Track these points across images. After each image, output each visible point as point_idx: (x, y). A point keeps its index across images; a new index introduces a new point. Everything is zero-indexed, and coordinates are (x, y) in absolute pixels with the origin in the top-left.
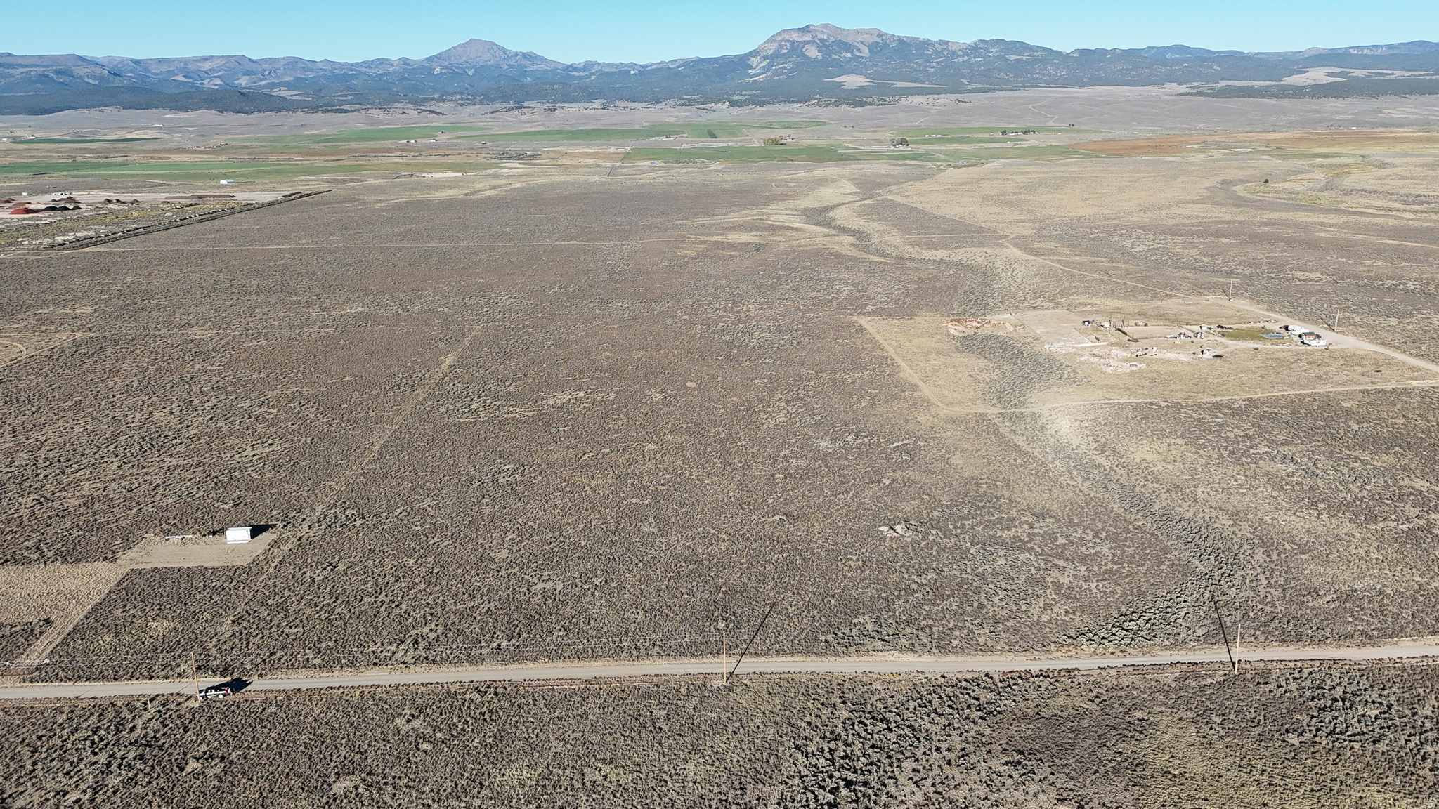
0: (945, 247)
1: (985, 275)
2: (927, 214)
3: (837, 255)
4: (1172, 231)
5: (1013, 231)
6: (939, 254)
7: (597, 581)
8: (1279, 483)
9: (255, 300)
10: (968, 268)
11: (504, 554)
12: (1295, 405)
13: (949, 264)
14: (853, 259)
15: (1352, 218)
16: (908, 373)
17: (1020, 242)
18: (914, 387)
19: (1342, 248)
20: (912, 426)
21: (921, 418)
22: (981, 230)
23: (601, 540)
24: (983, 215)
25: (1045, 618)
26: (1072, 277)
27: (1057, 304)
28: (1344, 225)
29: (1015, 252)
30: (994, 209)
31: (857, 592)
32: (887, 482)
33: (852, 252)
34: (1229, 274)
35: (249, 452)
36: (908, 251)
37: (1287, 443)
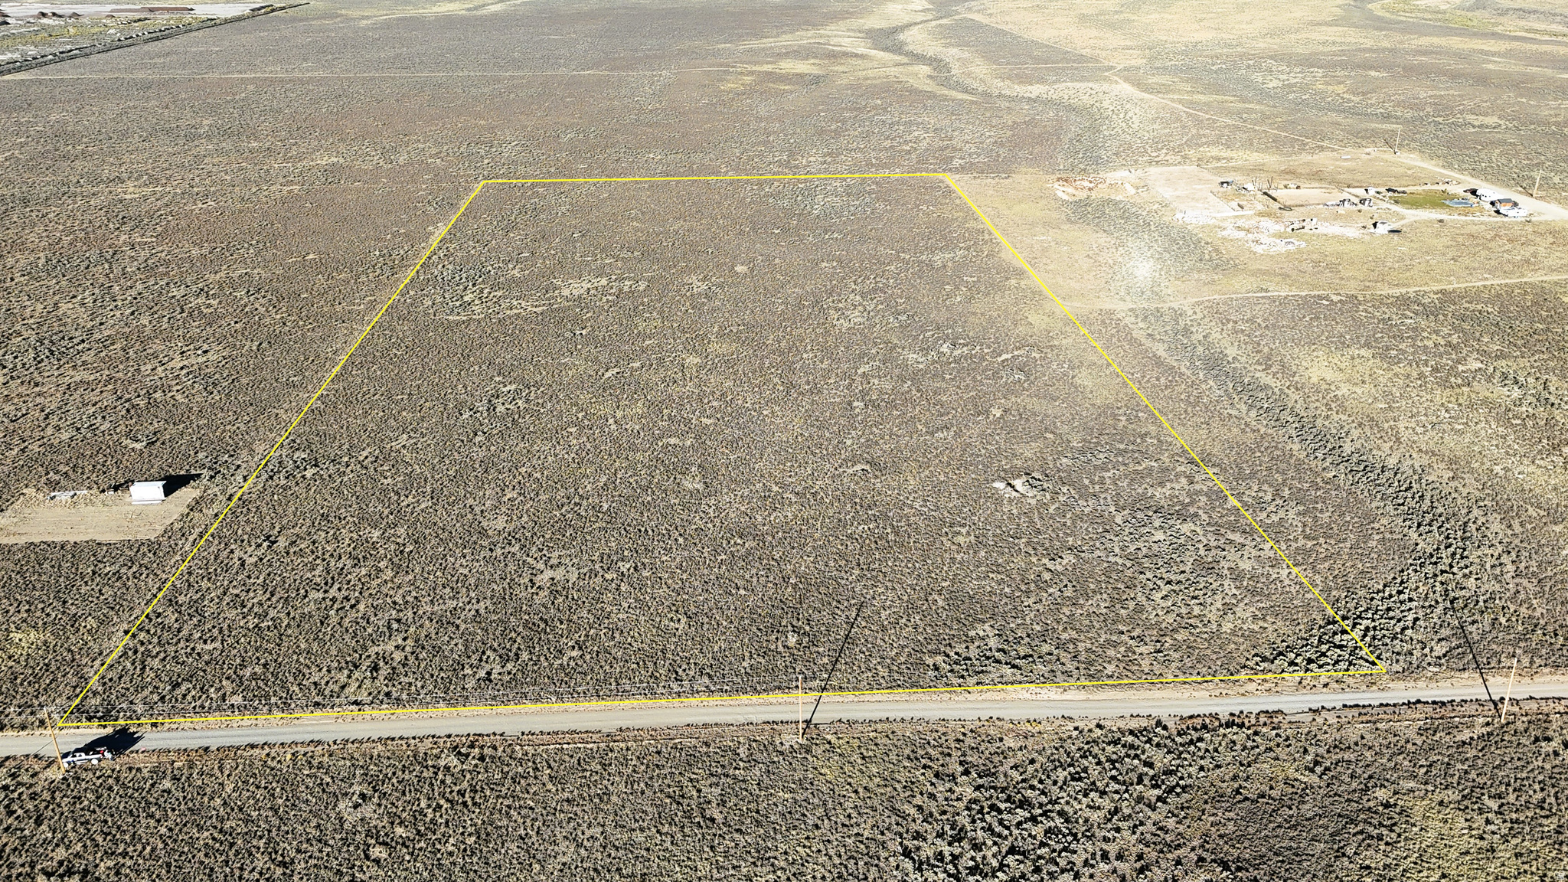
0: (1041, 81)
1: (1093, 118)
2: (1015, 38)
3: (913, 91)
4: (1309, 62)
5: (1120, 61)
6: (1035, 90)
7: (624, 567)
8: (1504, 416)
9: (205, 146)
10: (1072, 109)
11: (500, 523)
12: (1502, 298)
13: (1048, 103)
14: (932, 96)
15: (1516, 45)
16: (1012, 254)
17: (1130, 75)
18: (1020, 273)
19: (1518, 84)
20: (1022, 329)
21: (1033, 318)
22: (1082, 59)
23: (628, 501)
24: (1082, 40)
25: (1227, 627)
26: (1199, 123)
27: (1185, 157)
28: (1508, 54)
29: (1126, 89)
30: (1093, 33)
31: (971, 586)
32: (997, 413)
33: (929, 86)
34: (1387, 117)
35: (177, 363)
36: (998, 85)
37: (1501, 356)
